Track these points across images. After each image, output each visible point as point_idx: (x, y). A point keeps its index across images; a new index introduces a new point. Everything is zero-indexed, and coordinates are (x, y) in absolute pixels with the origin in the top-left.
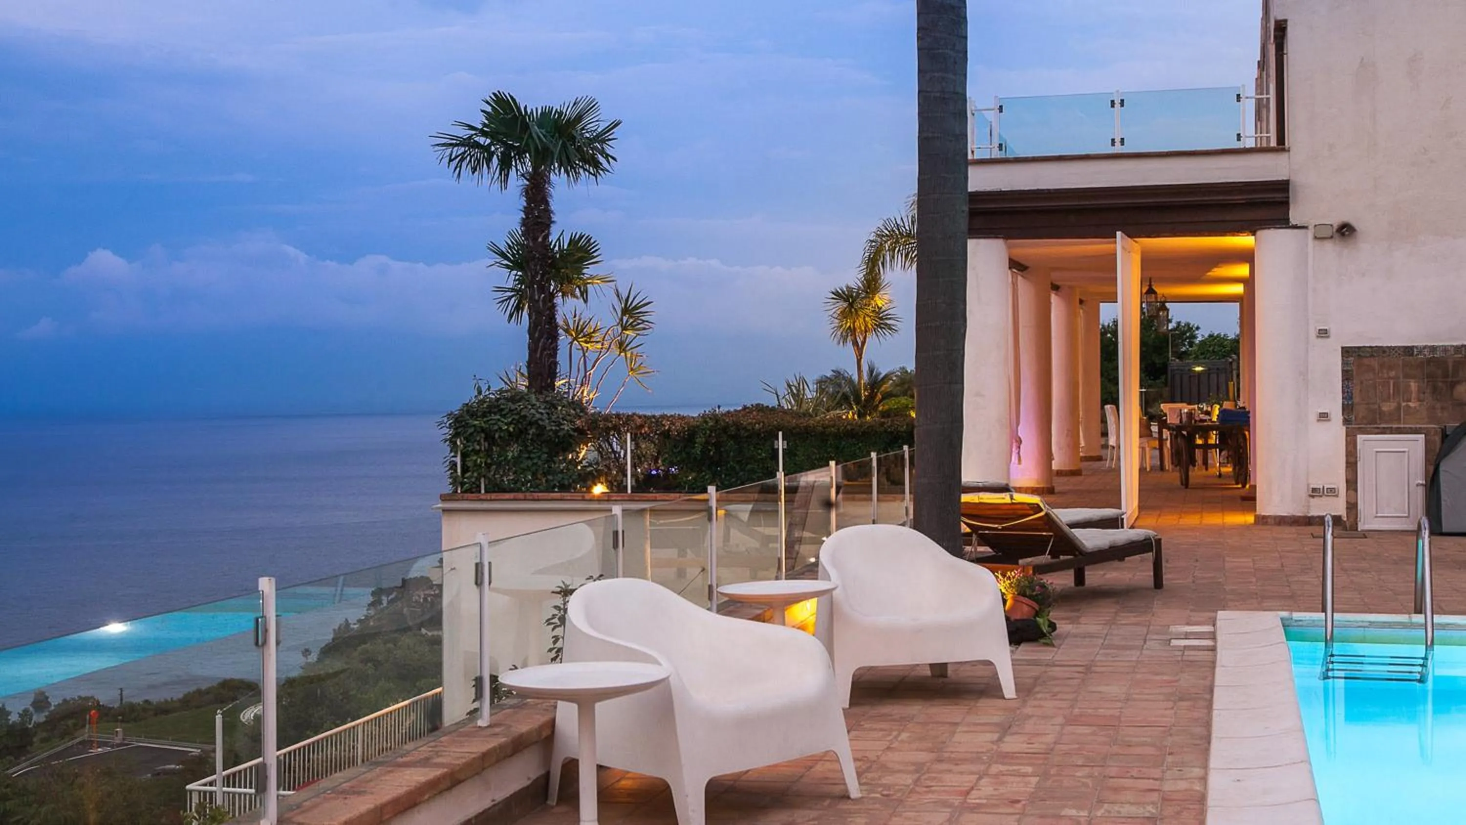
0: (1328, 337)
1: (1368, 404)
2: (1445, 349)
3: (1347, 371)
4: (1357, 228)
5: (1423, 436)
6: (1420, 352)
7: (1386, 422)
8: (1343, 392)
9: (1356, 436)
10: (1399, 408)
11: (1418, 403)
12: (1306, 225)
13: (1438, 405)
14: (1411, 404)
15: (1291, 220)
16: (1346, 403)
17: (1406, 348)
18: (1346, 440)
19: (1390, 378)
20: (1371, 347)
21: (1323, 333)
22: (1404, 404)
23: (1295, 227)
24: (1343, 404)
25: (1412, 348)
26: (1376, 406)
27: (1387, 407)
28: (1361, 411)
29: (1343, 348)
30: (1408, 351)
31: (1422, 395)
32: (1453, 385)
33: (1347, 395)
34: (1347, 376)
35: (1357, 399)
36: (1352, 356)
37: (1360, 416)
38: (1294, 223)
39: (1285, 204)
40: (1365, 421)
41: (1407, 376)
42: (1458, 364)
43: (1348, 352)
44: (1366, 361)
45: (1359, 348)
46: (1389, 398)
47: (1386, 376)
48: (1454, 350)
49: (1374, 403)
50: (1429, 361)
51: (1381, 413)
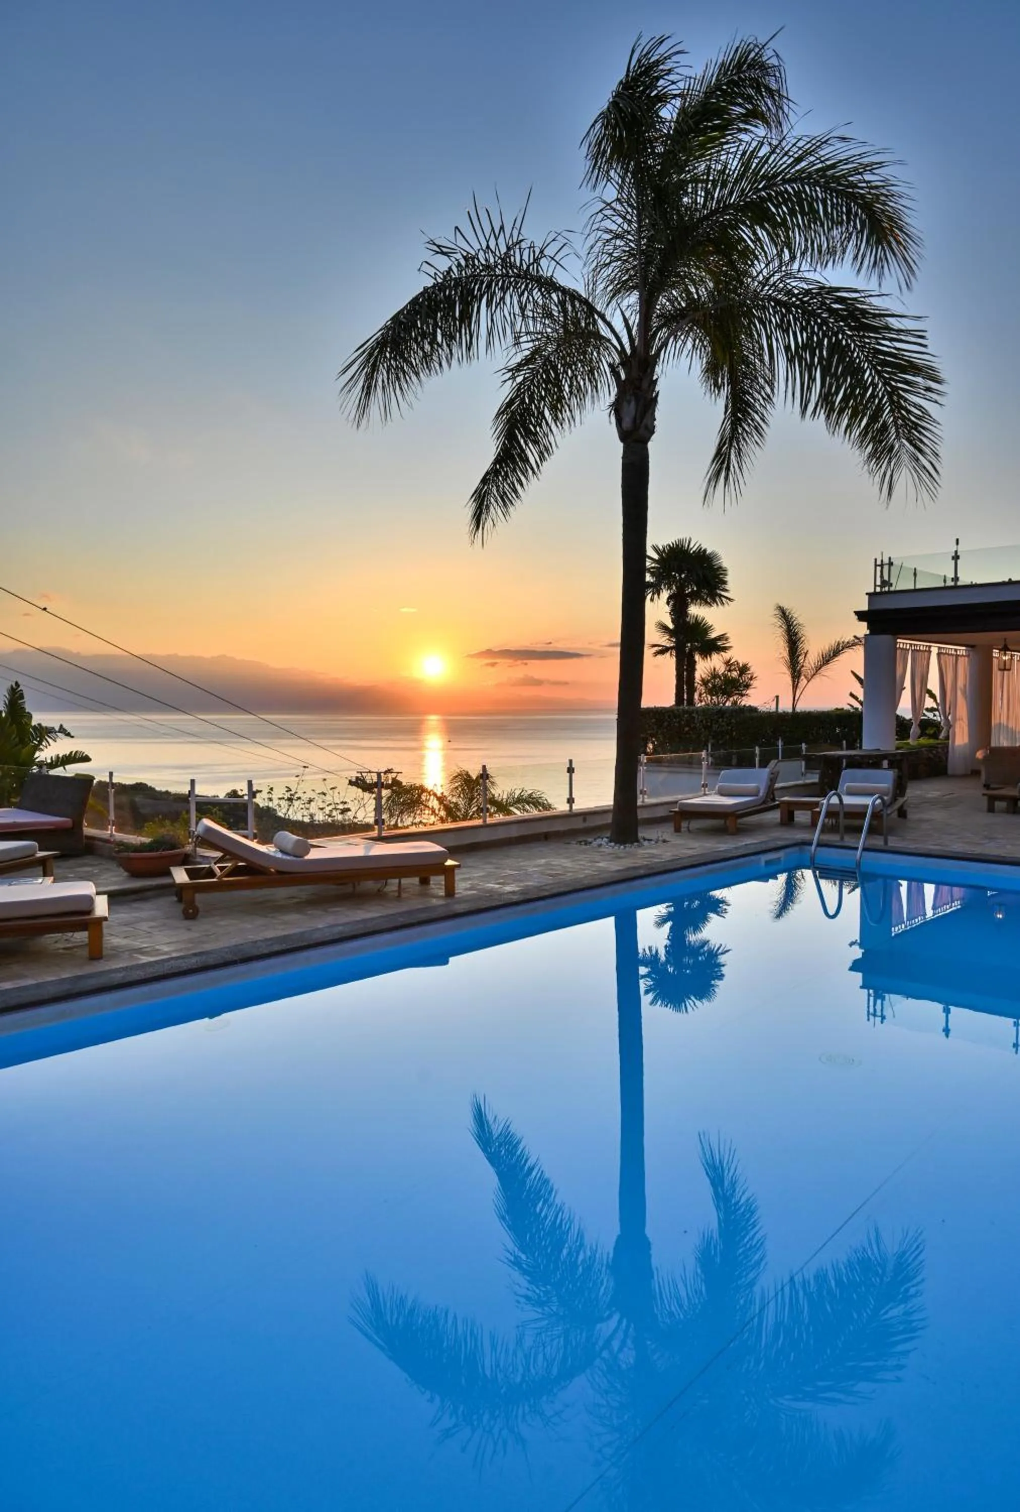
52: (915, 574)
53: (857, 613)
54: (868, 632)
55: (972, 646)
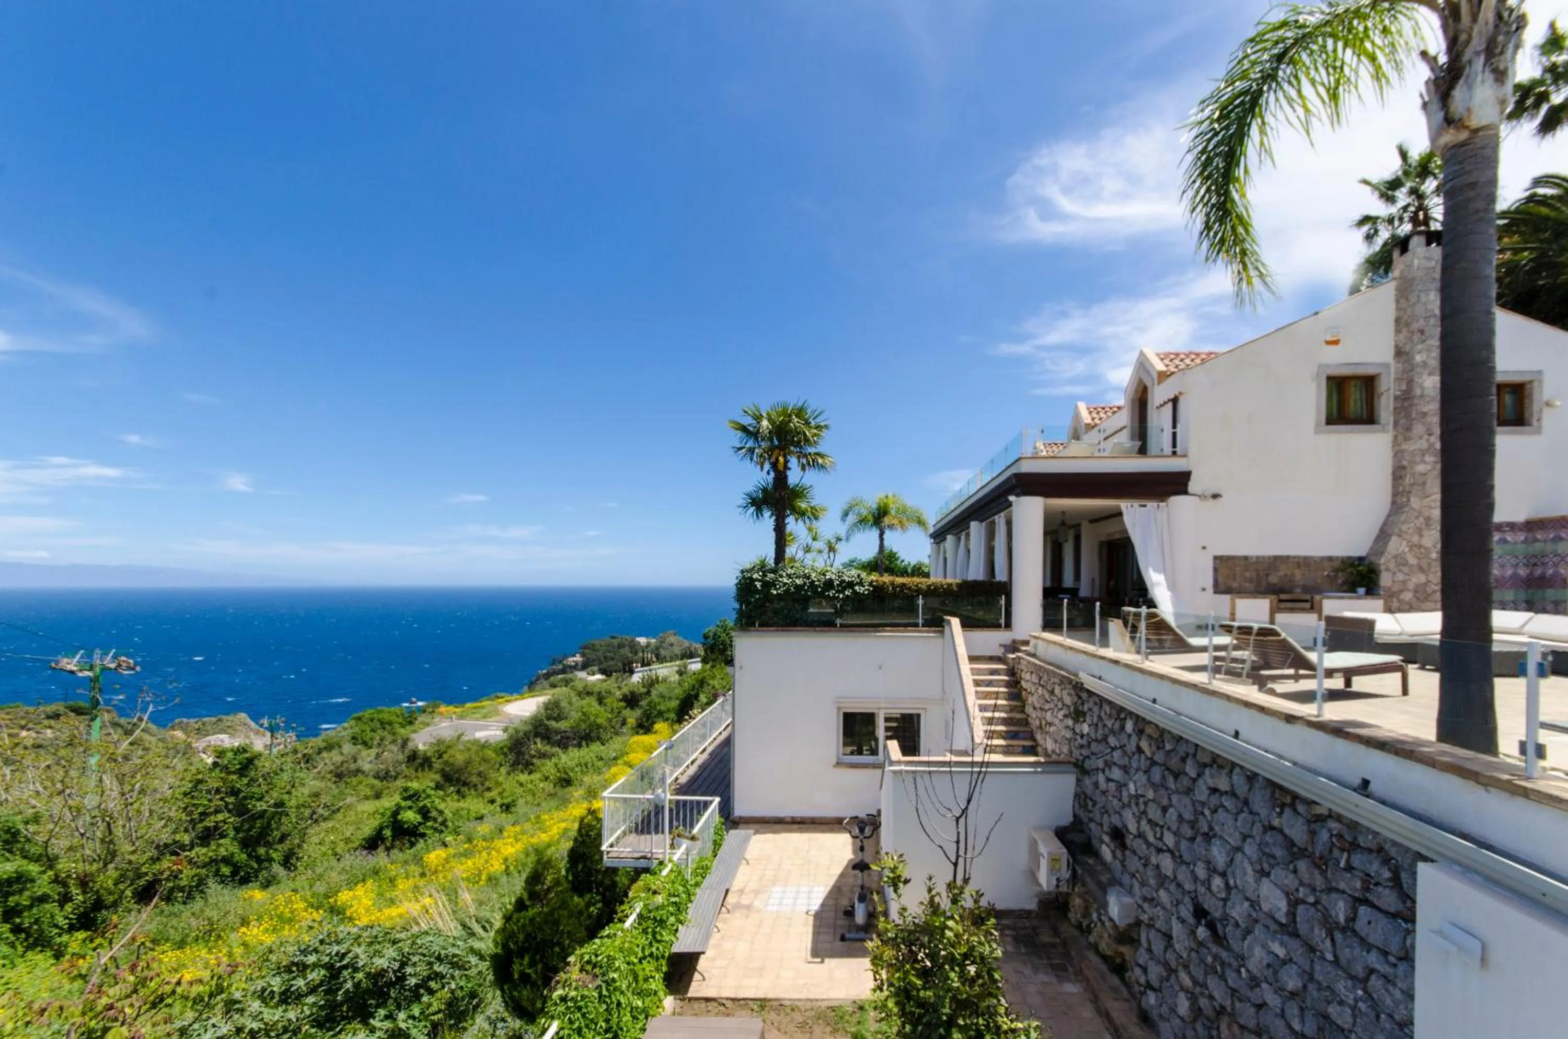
0: (1207, 551)
1: (1226, 583)
2: (1264, 558)
3: (1216, 568)
4: (1222, 496)
6: (1252, 559)
8: (1214, 578)
10: (1240, 586)
11: (1250, 584)
12: (1197, 494)
14: (1246, 584)
15: (1189, 492)
16: (1215, 583)
17: (1245, 557)
20: (1227, 556)
21: (1204, 549)
22: (1243, 584)
23: (1191, 495)
24: (1213, 583)
25: (1248, 557)
27: (1235, 585)
28: (1224, 589)
29: (1214, 556)
31: (1252, 580)
32: (1268, 575)
34: (1216, 570)
35: (1220, 581)
36: (1219, 561)
38: (1191, 493)
39: (1186, 485)
41: (1245, 569)
42: (1270, 564)
43: (1216, 558)
44: (1225, 563)
45: (1222, 556)
46: (1236, 581)
47: (1235, 570)
49: (1231, 583)
50: (1257, 563)
51: (1232, 588)
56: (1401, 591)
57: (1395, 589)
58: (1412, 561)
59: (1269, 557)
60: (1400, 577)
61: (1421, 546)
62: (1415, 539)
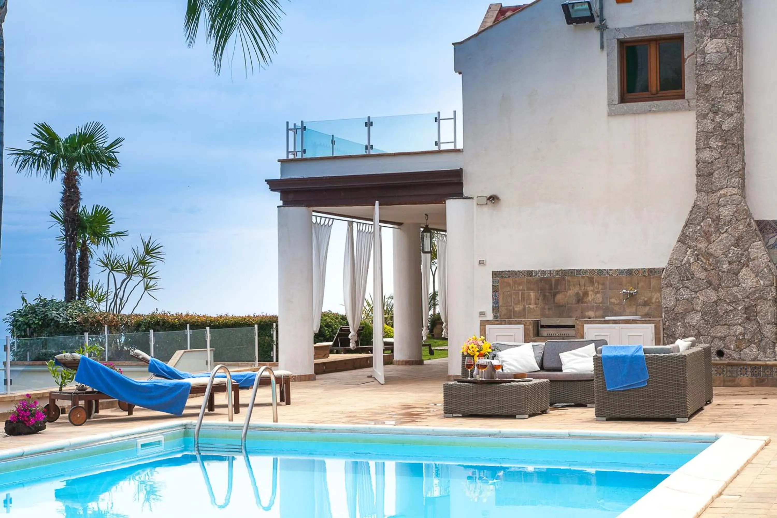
0: (485, 265)
1: (507, 306)
2: (550, 272)
3: (495, 286)
4: (500, 198)
5: (523, 326)
6: (536, 274)
7: (518, 318)
8: (493, 299)
9: (485, 326)
10: (524, 309)
11: (535, 306)
12: (472, 197)
13: (546, 307)
14: (531, 306)
15: (464, 194)
16: (495, 305)
17: (528, 272)
18: (480, 328)
19: (519, 290)
20: (509, 271)
21: (482, 263)
22: (527, 306)
23: (466, 198)
24: (493, 306)
25: (531, 272)
26: (511, 308)
27: (518, 308)
28: (503, 310)
29: (493, 272)
30: (530, 273)
31: (537, 301)
32: (555, 295)
33: (495, 301)
34: (495, 289)
35: (501, 303)
36: (498, 277)
37: (503, 314)
38: (466, 196)
39: (460, 184)
40: (505, 317)
41: (529, 289)
42: (557, 281)
43: (495, 274)
44: (506, 280)
45: (502, 272)
46: (519, 302)
47: (517, 289)
48: (556, 273)
49: (510, 306)
50: (542, 279)
51: (515, 312)
52: (333, 142)
53: (268, 182)
54: (281, 203)
55: (399, 224)
56: (686, 312)
57: (679, 309)
58: (701, 275)
59: (557, 272)
60: (686, 294)
61: (710, 255)
62: (702, 245)
